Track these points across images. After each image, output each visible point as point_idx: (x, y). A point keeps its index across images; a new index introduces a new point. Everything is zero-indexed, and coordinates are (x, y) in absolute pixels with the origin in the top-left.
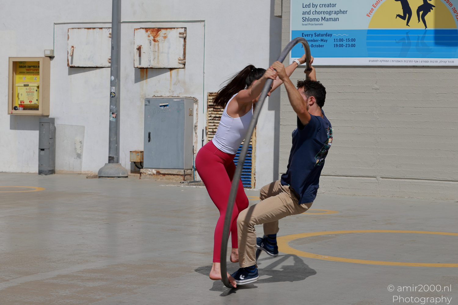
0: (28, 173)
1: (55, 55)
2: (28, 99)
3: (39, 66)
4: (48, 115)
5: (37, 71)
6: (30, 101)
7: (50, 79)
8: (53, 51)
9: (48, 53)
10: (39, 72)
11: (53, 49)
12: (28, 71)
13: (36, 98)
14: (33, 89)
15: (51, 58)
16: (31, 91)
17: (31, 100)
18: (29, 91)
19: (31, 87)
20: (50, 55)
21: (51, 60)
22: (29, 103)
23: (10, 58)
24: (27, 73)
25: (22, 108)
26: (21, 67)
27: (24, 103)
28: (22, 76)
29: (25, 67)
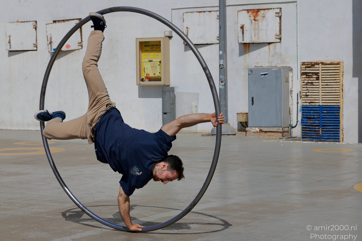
1: (173, 35)
2: (153, 72)
3: (160, 45)
4: (169, 85)
5: (159, 49)
6: (154, 74)
7: (169, 55)
8: (171, 32)
9: (168, 34)
10: (160, 50)
11: (171, 30)
12: (151, 49)
13: (159, 71)
14: (157, 64)
16: (155, 65)
17: (154, 73)
18: (153, 65)
19: (154, 62)
20: (169, 36)
21: (170, 39)
22: (153, 76)
23: (136, 39)
24: (151, 50)
25: (148, 80)
26: (146, 46)
27: (149, 75)
28: (147, 54)
29: (149, 46)
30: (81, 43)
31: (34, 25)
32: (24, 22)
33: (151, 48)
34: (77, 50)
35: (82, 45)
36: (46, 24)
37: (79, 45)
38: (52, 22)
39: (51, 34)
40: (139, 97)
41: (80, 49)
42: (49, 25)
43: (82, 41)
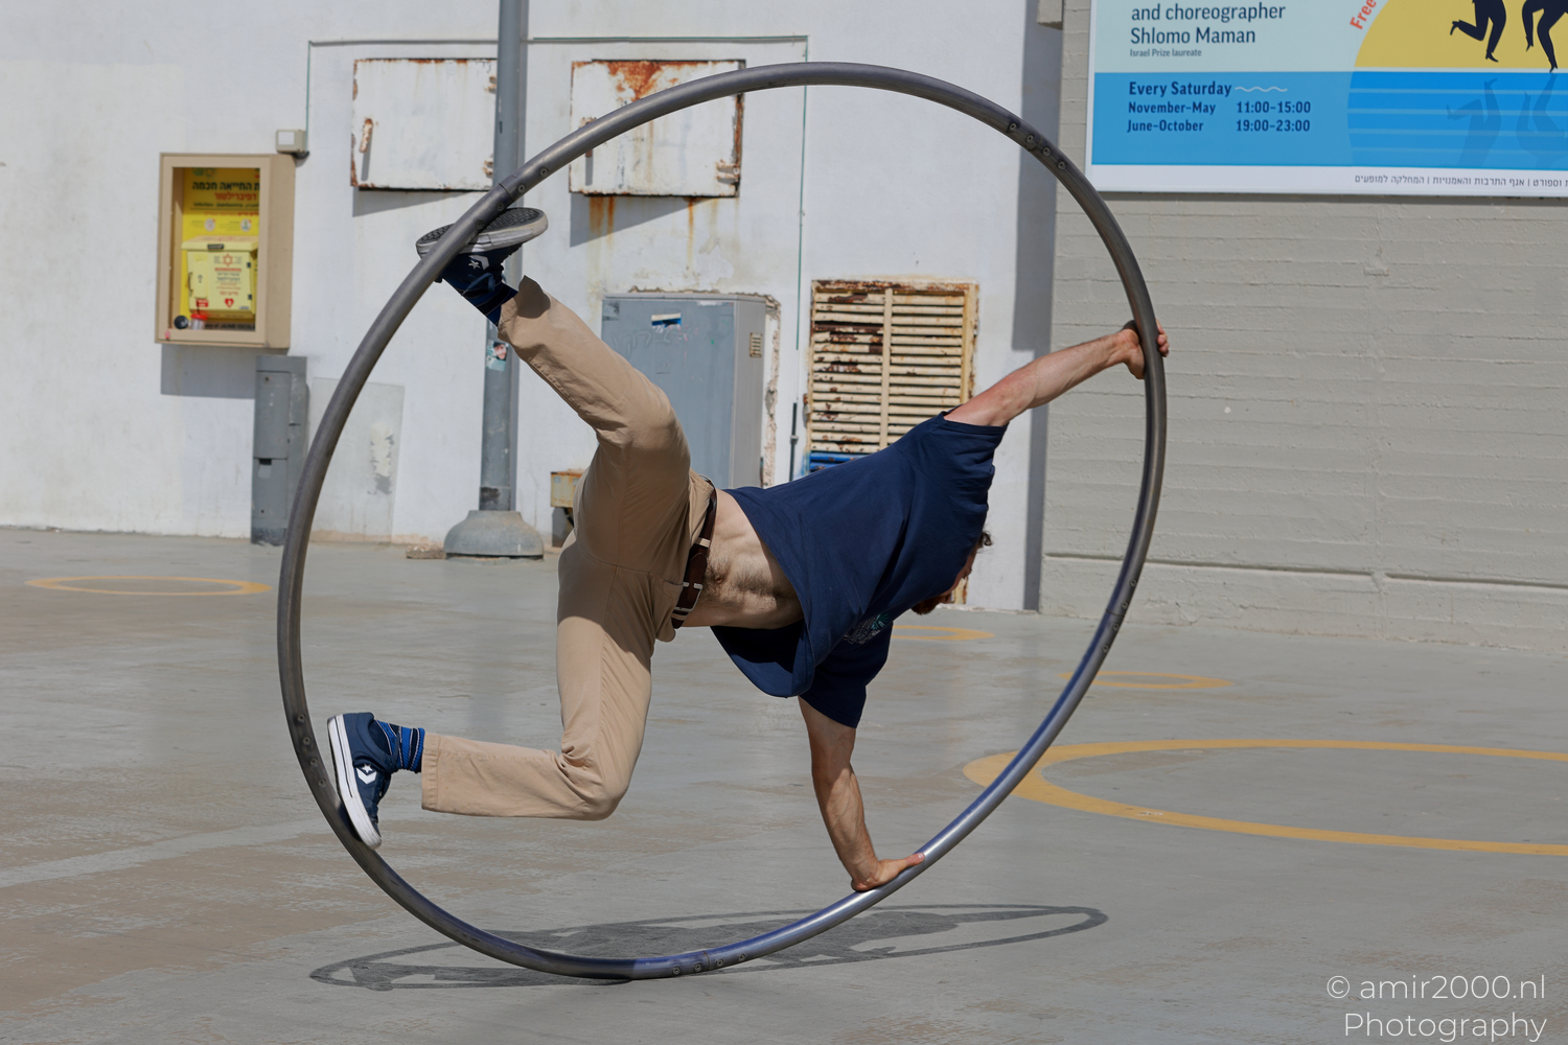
0: (217, 537)
1: (311, 148)
2: (223, 293)
3: (258, 185)
4: (284, 346)
5: (252, 202)
6: (227, 301)
7: (292, 227)
8: (303, 135)
9: (289, 142)
10: (257, 205)
11: (303, 128)
12: (222, 201)
13: (246, 290)
14: (239, 261)
15: (299, 156)
16: (231, 266)
17: (229, 297)
18: (225, 266)
19: (231, 254)
20: (294, 149)
21: (297, 165)
22: (224, 307)
23: (163, 155)
24: (219, 205)
25: (202, 323)
26: (200, 186)
27: (207, 305)
28: (202, 217)
29: (213, 186)
33: (219, 196)
40: (164, 391)
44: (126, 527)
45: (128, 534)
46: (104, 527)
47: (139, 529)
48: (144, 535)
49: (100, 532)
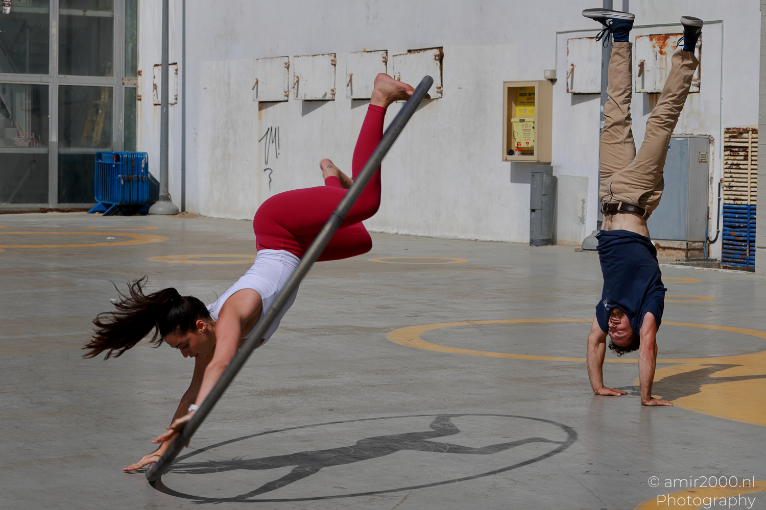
0: (522, 243)
1: (558, 77)
2: (525, 140)
3: (534, 94)
4: (548, 161)
5: (532, 101)
6: (527, 143)
7: (552, 111)
8: (554, 72)
10: (534, 102)
11: (554, 69)
12: (529, 101)
13: (532, 139)
14: (530, 125)
15: (553, 81)
16: (528, 128)
17: (527, 141)
18: (525, 128)
19: (527, 123)
20: (550, 78)
21: (553, 84)
22: (526, 146)
23: (504, 82)
24: (528, 103)
25: (519, 152)
26: (521, 95)
27: (520, 145)
28: (522, 108)
29: (525, 94)
30: (440, 88)
31: (383, 57)
32: (371, 52)
33: (528, 99)
34: (436, 100)
35: (442, 91)
36: (394, 56)
37: (437, 92)
38: (406, 52)
39: (399, 73)
40: (511, 182)
41: (440, 98)
42: (398, 57)
43: (442, 85)
44: (500, 239)
45: (500, 242)
46: (493, 239)
47: (504, 240)
48: (505, 242)
49: (491, 241)
